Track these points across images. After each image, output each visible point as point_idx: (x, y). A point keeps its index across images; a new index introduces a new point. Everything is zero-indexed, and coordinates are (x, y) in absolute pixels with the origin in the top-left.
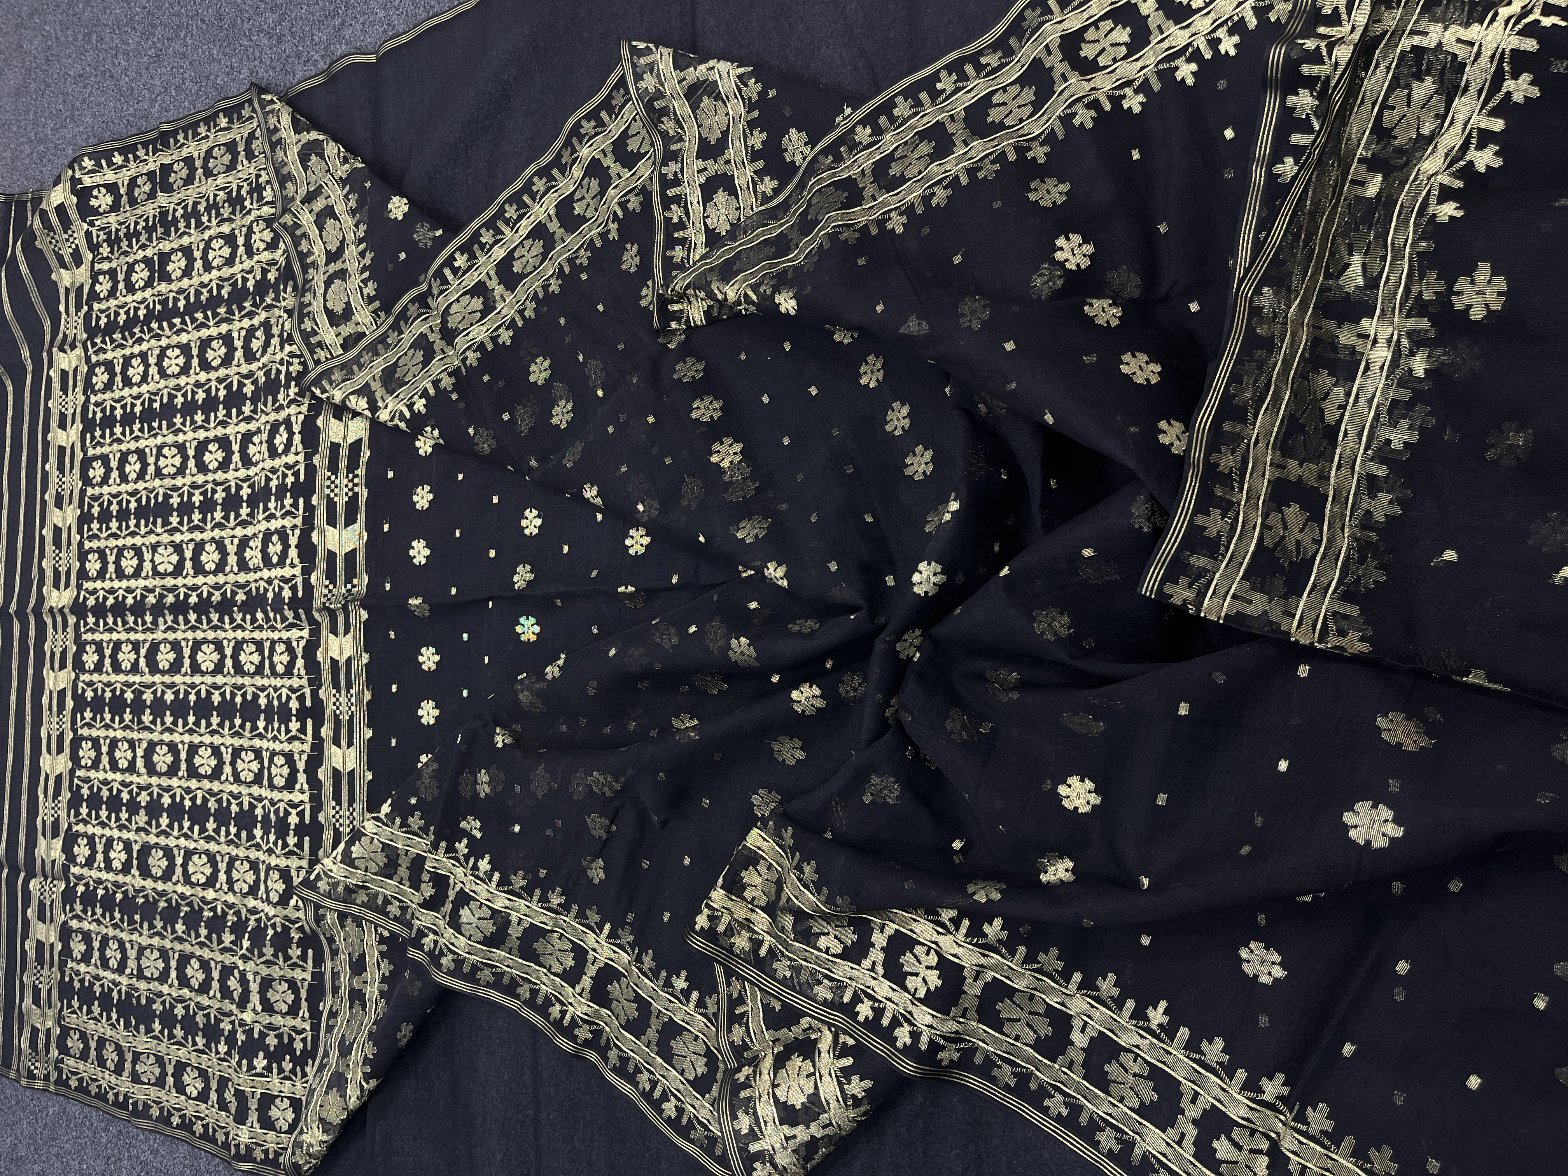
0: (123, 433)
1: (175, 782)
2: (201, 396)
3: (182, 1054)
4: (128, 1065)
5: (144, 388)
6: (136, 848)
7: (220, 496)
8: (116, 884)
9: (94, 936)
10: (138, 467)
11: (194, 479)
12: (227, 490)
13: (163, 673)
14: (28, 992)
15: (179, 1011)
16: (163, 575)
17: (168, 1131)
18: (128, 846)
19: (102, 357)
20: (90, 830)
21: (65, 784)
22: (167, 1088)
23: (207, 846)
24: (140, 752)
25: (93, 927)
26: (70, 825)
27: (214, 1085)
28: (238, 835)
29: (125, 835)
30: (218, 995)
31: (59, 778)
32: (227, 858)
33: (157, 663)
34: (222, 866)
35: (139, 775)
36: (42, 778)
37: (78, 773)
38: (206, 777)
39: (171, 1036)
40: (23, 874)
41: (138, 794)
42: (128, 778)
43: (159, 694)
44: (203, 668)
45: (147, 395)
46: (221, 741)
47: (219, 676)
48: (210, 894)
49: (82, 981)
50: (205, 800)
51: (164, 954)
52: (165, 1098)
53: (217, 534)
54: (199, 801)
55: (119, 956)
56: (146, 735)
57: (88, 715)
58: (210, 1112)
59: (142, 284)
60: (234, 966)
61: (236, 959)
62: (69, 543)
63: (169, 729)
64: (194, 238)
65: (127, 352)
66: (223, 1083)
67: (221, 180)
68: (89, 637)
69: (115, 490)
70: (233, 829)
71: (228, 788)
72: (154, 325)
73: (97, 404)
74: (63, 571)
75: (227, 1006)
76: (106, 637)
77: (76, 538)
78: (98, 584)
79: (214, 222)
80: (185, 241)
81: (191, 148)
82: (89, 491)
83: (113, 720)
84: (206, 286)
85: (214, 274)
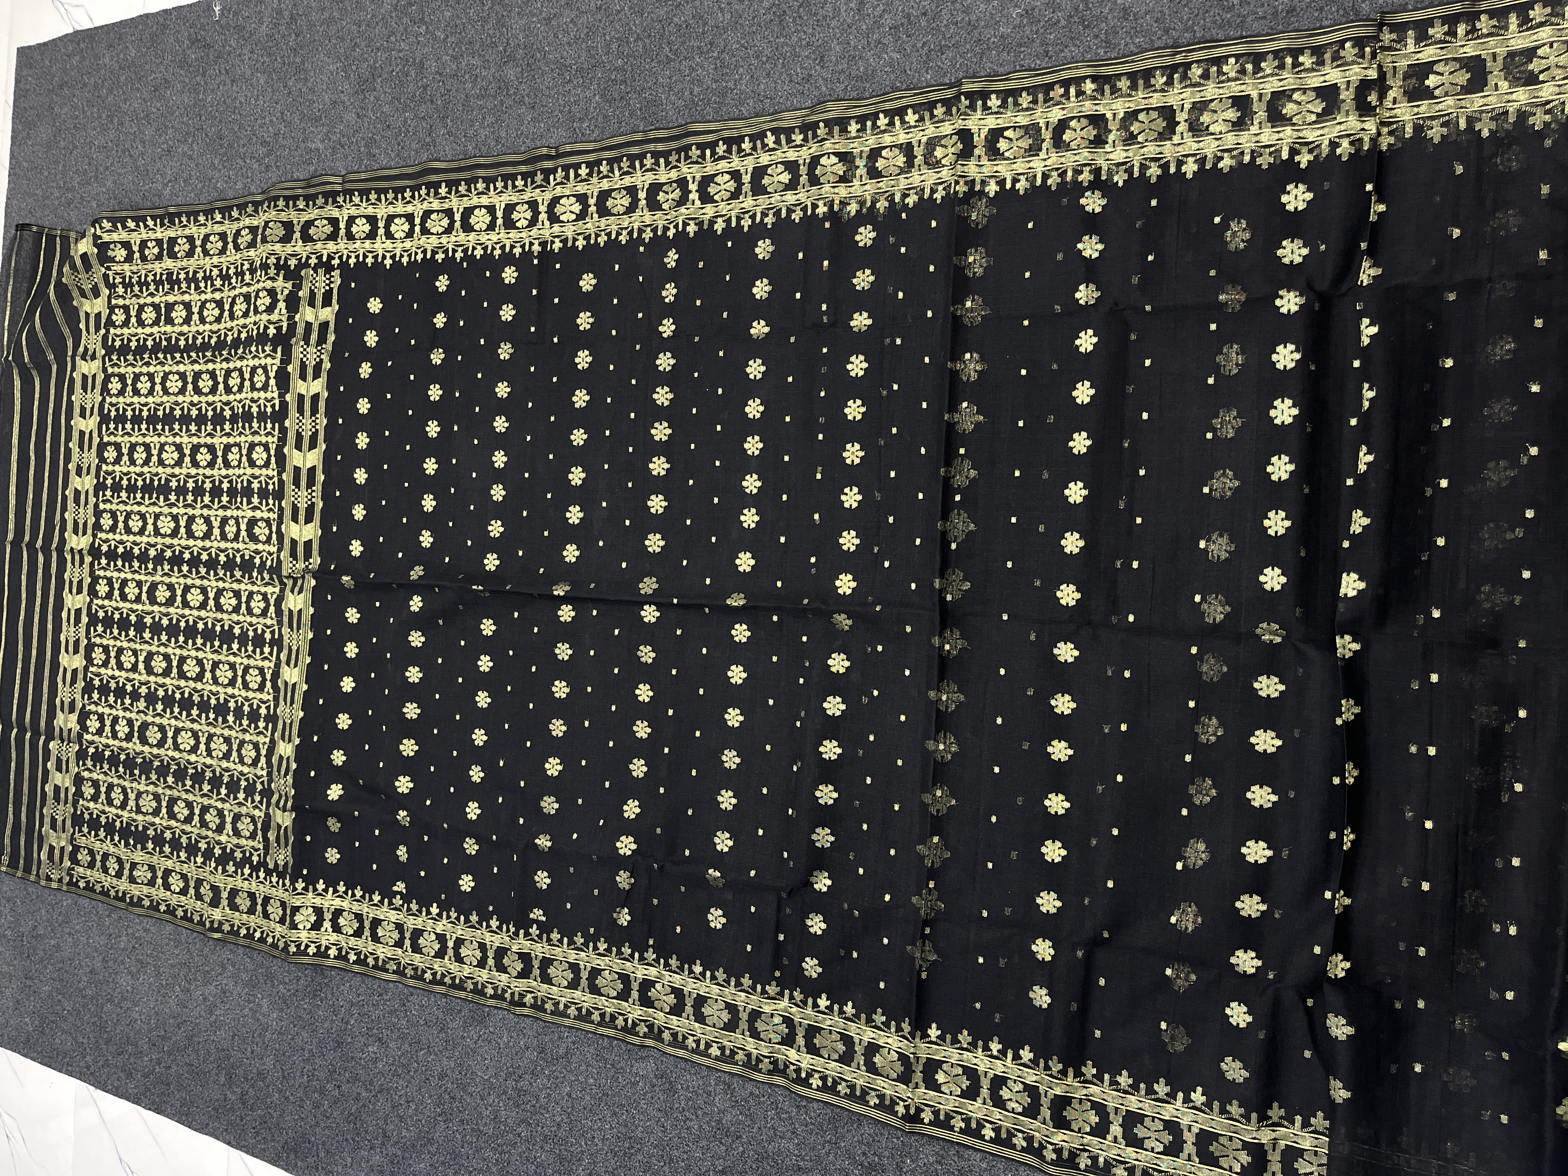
0: (133, 429)
1: (168, 681)
2: (194, 413)
3: (169, 864)
4: (126, 872)
5: (150, 399)
6: (137, 724)
7: (208, 486)
8: (121, 749)
9: (101, 783)
10: (144, 455)
11: (189, 471)
12: (213, 482)
13: (160, 605)
14: (47, 821)
15: (168, 835)
16: (164, 536)
17: (157, 915)
18: (130, 723)
19: (116, 370)
20: (100, 709)
21: (80, 676)
22: (157, 886)
23: (192, 726)
24: (141, 658)
25: (101, 777)
26: (84, 705)
27: (192, 884)
28: (216, 719)
29: (128, 715)
30: (198, 825)
31: (75, 671)
32: (206, 735)
33: (155, 597)
34: (203, 740)
35: (140, 674)
36: (61, 670)
37: (91, 669)
38: (191, 679)
39: (161, 852)
40: (43, 738)
41: (139, 688)
42: (131, 676)
43: (157, 619)
44: (192, 604)
45: (153, 405)
46: (204, 655)
47: (204, 611)
48: (193, 758)
49: (91, 814)
50: (191, 695)
51: (157, 797)
52: (155, 893)
53: (205, 512)
54: (186, 695)
55: (122, 798)
56: (146, 647)
57: (100, 628)
58: (189, 902)
59: (151, 322)
60: (210, 806)
61: (212, 802)
62: (86, 503)
63: (163, 644)
64: (192, 297)
65: (137, 370)
66: (199, 882)
67: (215, 260)
68: (101, 573)
69: (125, 470)
70: (212, 716)
71: (209, 687)
72: (161, 356)
73: (111, 404)
74: (81, 522)
75: (204, 832)
76: (116, 574)
77: (92, 500)
78: (110, 536)
79: (209, 290)
80: (187, 298)
81: (192, 230)
82: (104, 467)
83: (120, 634)
84: (201, 334)
85: (207, 327)
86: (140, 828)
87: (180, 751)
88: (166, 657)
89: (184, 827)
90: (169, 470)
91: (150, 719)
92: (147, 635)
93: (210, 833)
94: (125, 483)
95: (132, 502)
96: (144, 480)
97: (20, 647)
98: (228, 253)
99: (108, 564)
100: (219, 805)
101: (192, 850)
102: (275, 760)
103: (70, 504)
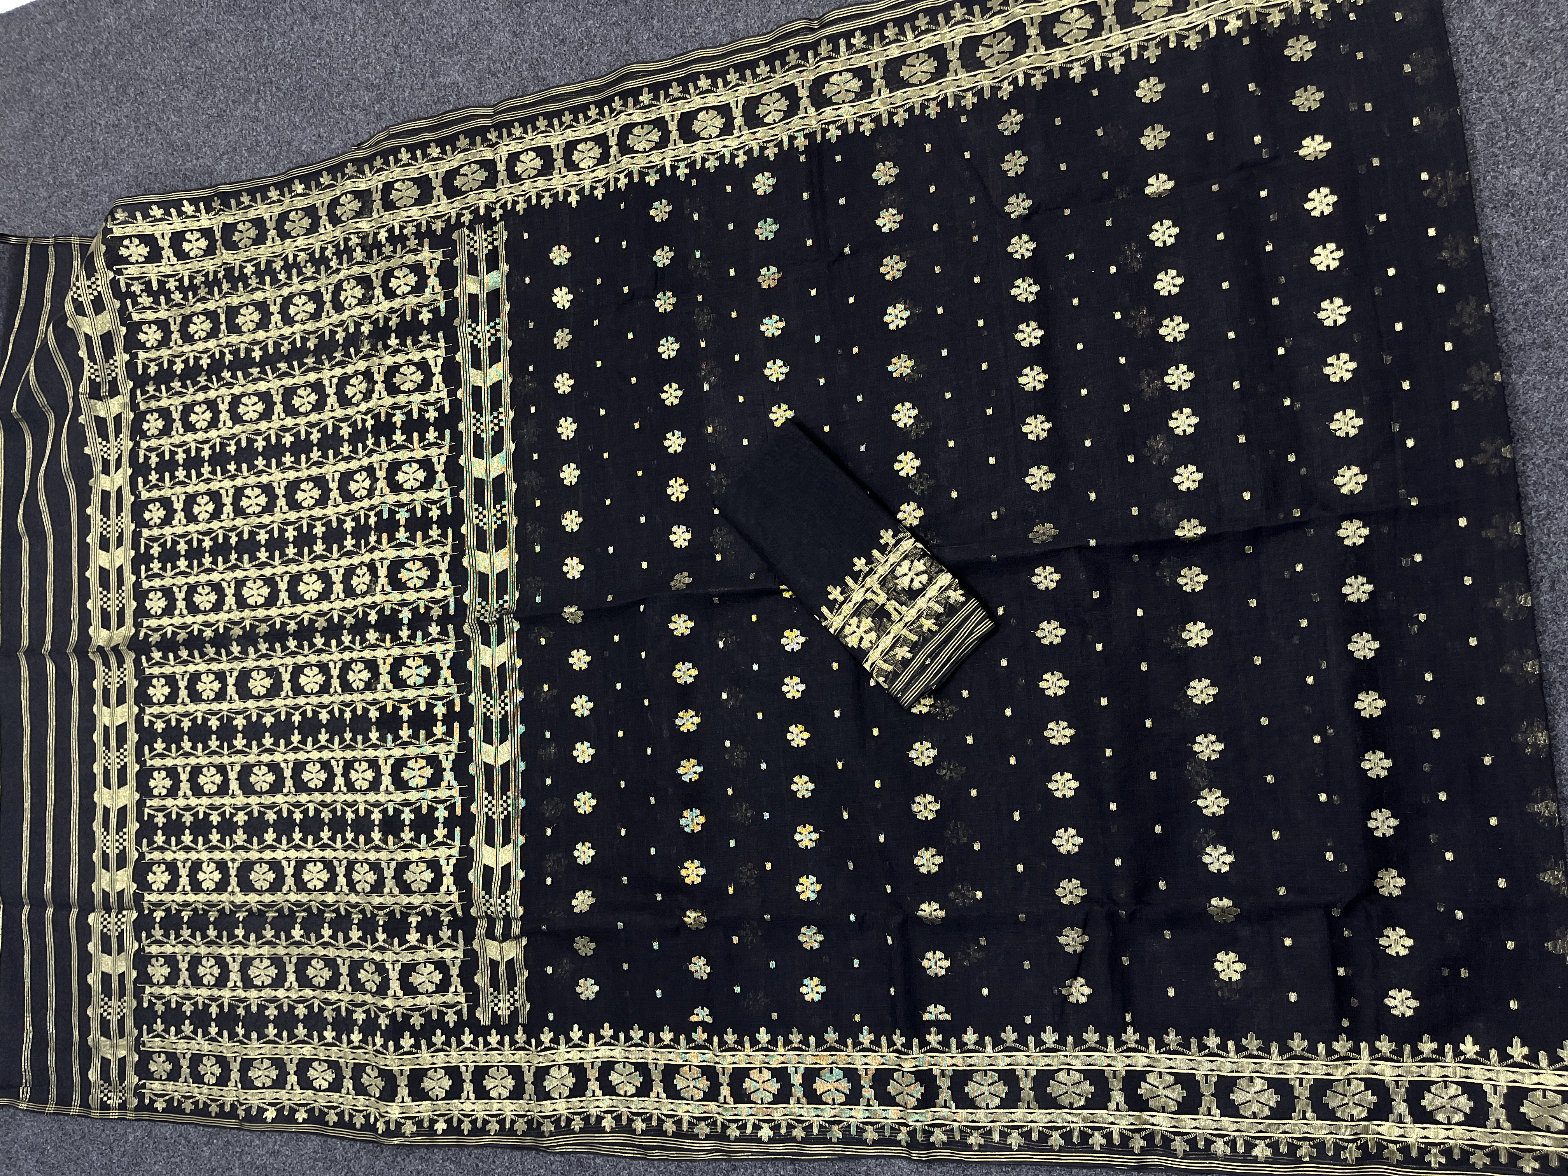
0: (188, 476)
1: (279, 798)
3: (307, 1051)
4: (235, 1075)
5: (214, 433)
6: (233, 867)
8: (211, 905)
9: (180, 957)
10: (210, 507)
11: (286, 516)
12: (327, 524)
13: (258, 698)
14: (94, 1025)
15: (300, 1011)
16: (254, 607)
17: (292, 1128)
18: (222, 866)
19: (154, 404)
20: (169, 856)
21: (132, 815)
22: (289, 1086)
23: (322, 854)
24: (232, 775)
25: (179, 949)
26: (141, 854)
27: (347, 1073)
28: (356, 840)
29: (217, 855)
30: (349, 989)
31: (122, 811)
32: (345, 862)
33: (249, 689)
34: (341, 871)
35: (233, 797)
36: (99, 812)
37: (149, 803)
38: (316, 790)
39: (291, 1036)
40: (76, 911)
41: (232, 815)
42: (219, 801)
43: (254, 719)
44: (307, 690)
45: (218, 441)
46: (331, 755)
47: (326, 696)
48: (330, 898)
49: (166, 1004)
50: (318, 812)
51: (277, 961)
52: (286, 1097)
53: (318, 565)
54: (311, 814)
55: (217, 971)
56: (239, 758)
57: (159, 746)
58: (347, 1100)
59: (204, 335)
60: (364, 960)
61: (366, 953)
62: (120, 584)
63: (268, 750)
64: (268, 293)
65: (188, 399)
66: (358, 1070)
67: (301, 242)
68: (155, 671)
69: (180, 530)
70: (350, 836)
71: (341, 797)
72: (225, 375)
73: (149, 449)
74: (114, 611)
75: (359, 997)
76: (179, 669)
77: (130, 579)
78: (165, 621)
79: (295, 280)
80: (259, 296)
81: (260, 210)
82: (146, 532)
83: (194, 748)
84: (287, 338)
85: (297, 327)
86: (254, 1009)
87: (309, 891)
88: (274, 767)
89: (327, 995)
90: (254, 521)
91: (254, 855)
93: (368, 998)
94: (182, 548)
95: (196, 570)
96: (214, 539)
99: (165, 658)
100: (377, 956)
101: (343, 1025)
102: (473, 876)
103: (95, 587)
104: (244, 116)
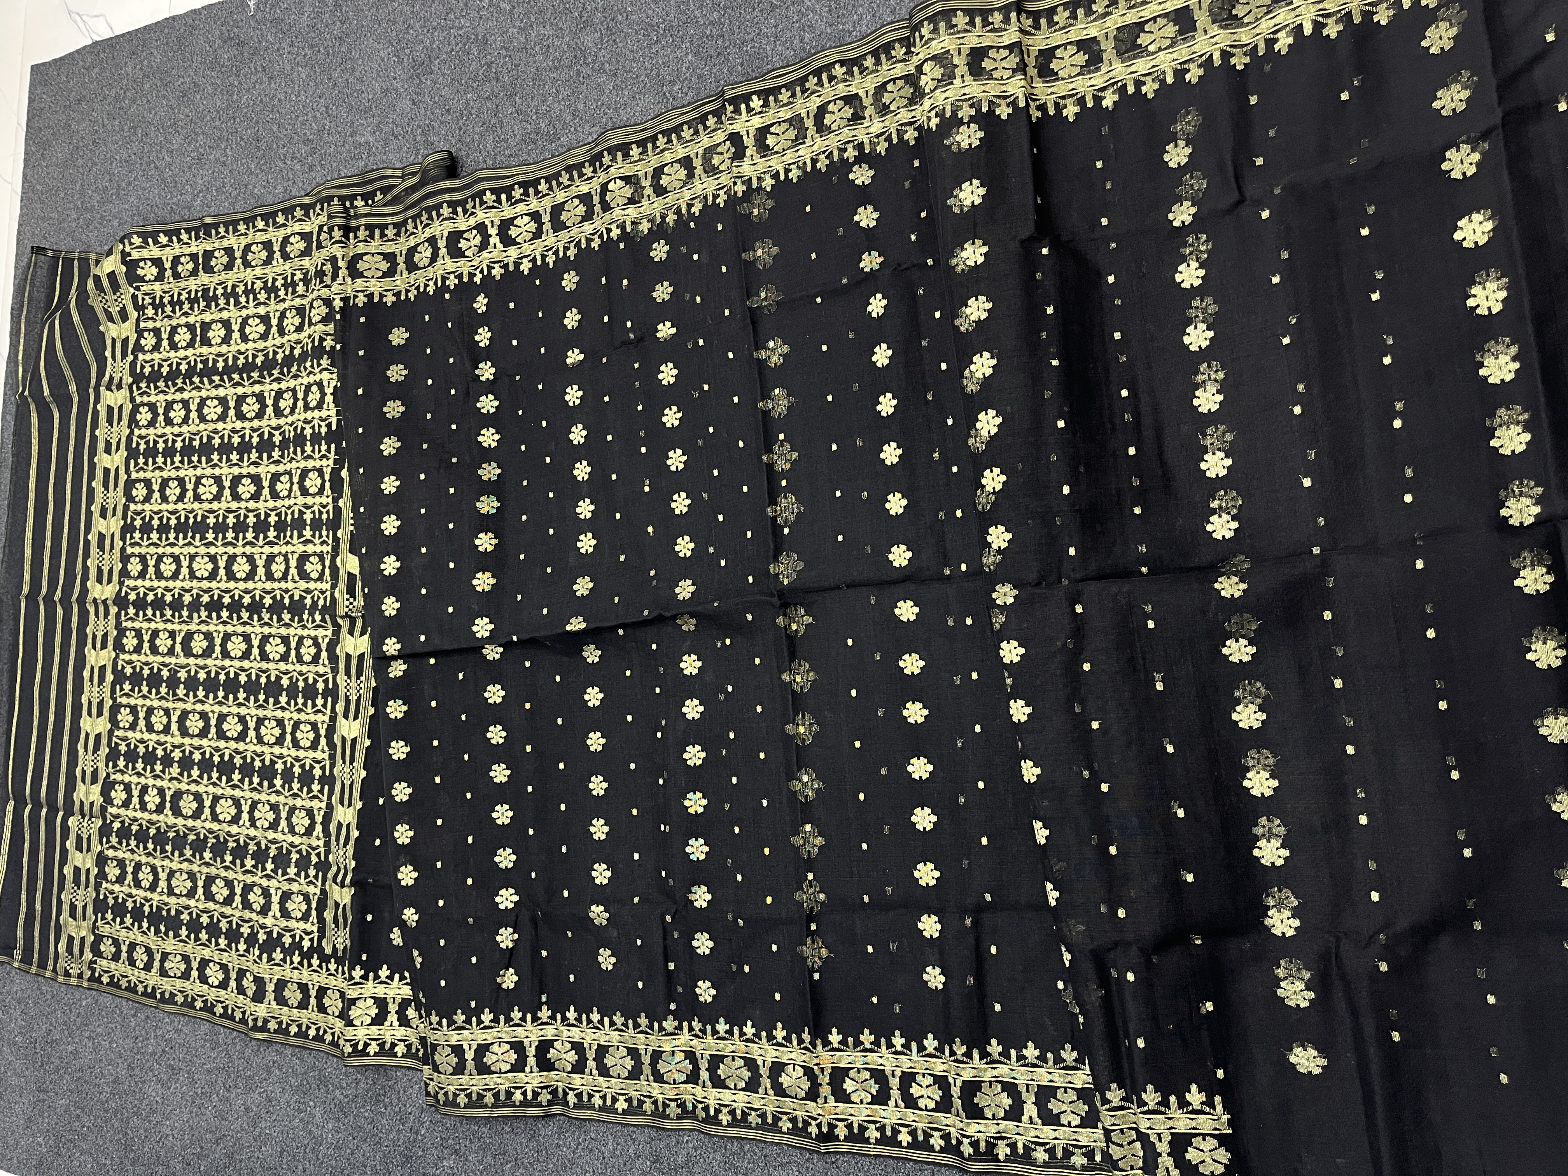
0: (165, 463)
1: (205, 742)
2: (236, 440)
3: (207, 953)
4: (157, 964)
5: (185, 428)
6: (169, 794)
7: (251, 520)
8: (152, 823)
9: (127, 862)
10: (178, 491)
11: (229, 505)
12: (258, 516)
13: (196, 656)
14: (66, 908)
15: (205, 919)
16: (200, 579)
17: (192, 1013)
18: (161, 792)
19: (146, 399)
20: (127, 778)
21: (104, 741)
22: (192, 979)
23: (232, 792)
24: (174, 718)
25: (128, 855)
26: (108, 775)
27: (233, 975)
28: (260, 784)
29: (159, 783)
30: (240, 907)
31: (98, 737)
32: (249, 802)
33: (191, 648)
34: (246, 808)
35: (173, 736)
36: (83, 736)
37: (116, 733)
38: (232, 739)
39: (197, 939)
40: (61, 813)
41: (172, 751)
42: (162, 738)
43: (192, 673)
44: (233, 654)
45: (188, 435)
46: (247, 711)
47: (247, 661)
48: (234, 829)
49: (116, 898)
50: (231, 757)
51: (192, 876)
52: (190, 987)
53: (248, 550)
54: (226, 758)
55: (151, 878)
56: (180, 705)
57: (127, 687)
58: (230, 996)
59: (185, 344)
60: (254, 884)
61: (256, 879)
62: (112, 547)
63: (200, 701)
64: (233, 314)
65: (169, 398)
66: (241, 973)
67: (258, 272)
68: (129, 624)
69: (156, 508)
70: (256, 780)
71: (252, 748)
72: (196, 380)
73: (141, 437)
74: (106, 569)
75: (247, 915)
76: (145, 625)
77: (119, 544)
78: (139, 582)
79: (251, 304)
80: (225, 315)
81: (232, 241)
82: (132, 507)
83: (150, 692)
84: (243, 353)
85: (251, 345)
86: (173, 913)
87: (220, 822)
88: (204, 716)
89: (223, 910)
90: (207, 506)
91: (184, 787)
92: (181, 691)
93: (254, 916)
94: (156, 523)
95: (164, 543)
96: (178, 518)
97: (36, 713)
98: (274, 263)
99: (137, 614)
100: (265, 883)
101: (233, 936)
102: (333, 828)
103: (94, 549)
104: (217, 160)
